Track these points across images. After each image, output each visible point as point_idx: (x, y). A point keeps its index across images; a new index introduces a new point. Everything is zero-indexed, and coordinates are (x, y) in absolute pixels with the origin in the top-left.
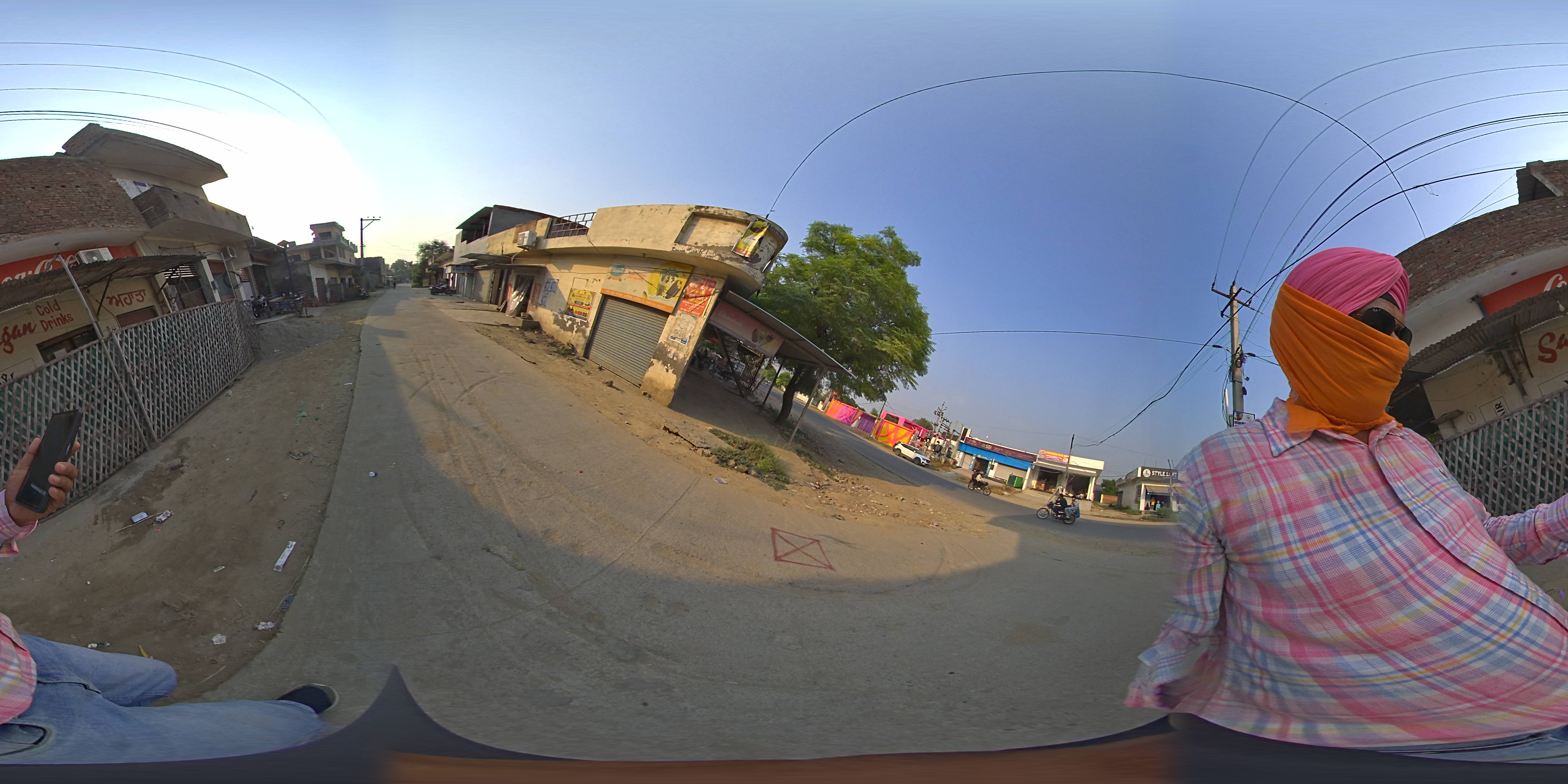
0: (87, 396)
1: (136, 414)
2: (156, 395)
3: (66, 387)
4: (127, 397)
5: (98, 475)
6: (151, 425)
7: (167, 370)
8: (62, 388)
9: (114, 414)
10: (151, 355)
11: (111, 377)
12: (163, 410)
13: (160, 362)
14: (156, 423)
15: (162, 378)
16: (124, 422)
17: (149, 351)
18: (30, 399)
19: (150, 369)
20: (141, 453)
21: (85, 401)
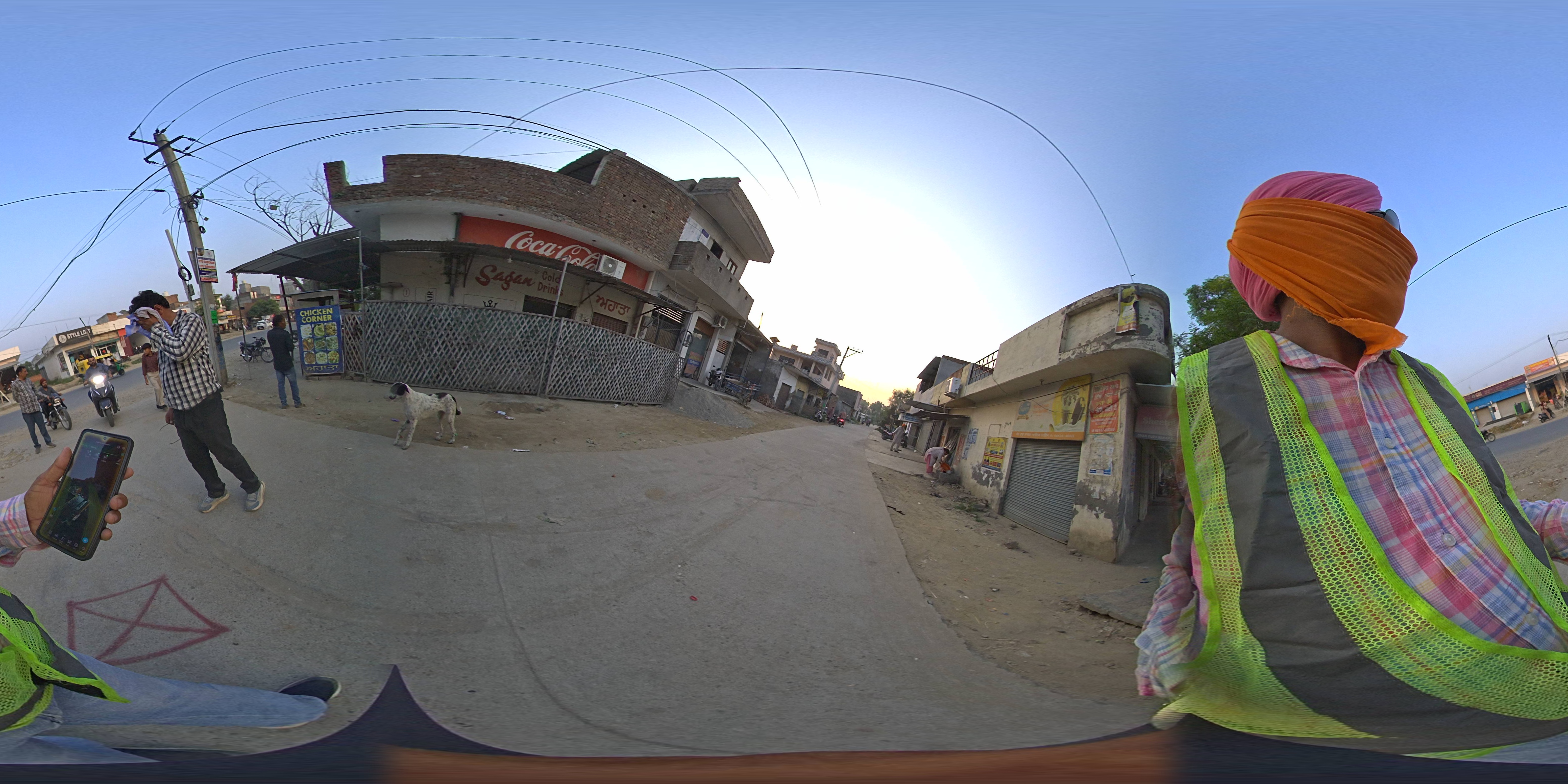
0: (524, 342)
1: (545, 370)
2: (565, 369)
3: (516, 329)
4: (546, 358)
5: (500, 388)
6: (549, 383)
7: (582, 361)
8: (513, 328)
9: (532, 361)
10: (579, 345)
11: (545, 340)
12: (563, 381)
13: (580, 354)
14: (553, 384)
15: (576, 363)
16: (535, 370)
17: (579, 342)
18: (493, 322)
19: (572, 353)
20: (532, 394)
21: (521, 343)
